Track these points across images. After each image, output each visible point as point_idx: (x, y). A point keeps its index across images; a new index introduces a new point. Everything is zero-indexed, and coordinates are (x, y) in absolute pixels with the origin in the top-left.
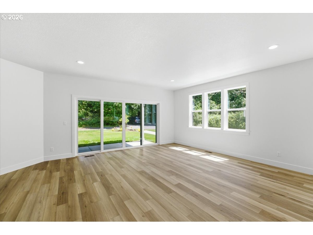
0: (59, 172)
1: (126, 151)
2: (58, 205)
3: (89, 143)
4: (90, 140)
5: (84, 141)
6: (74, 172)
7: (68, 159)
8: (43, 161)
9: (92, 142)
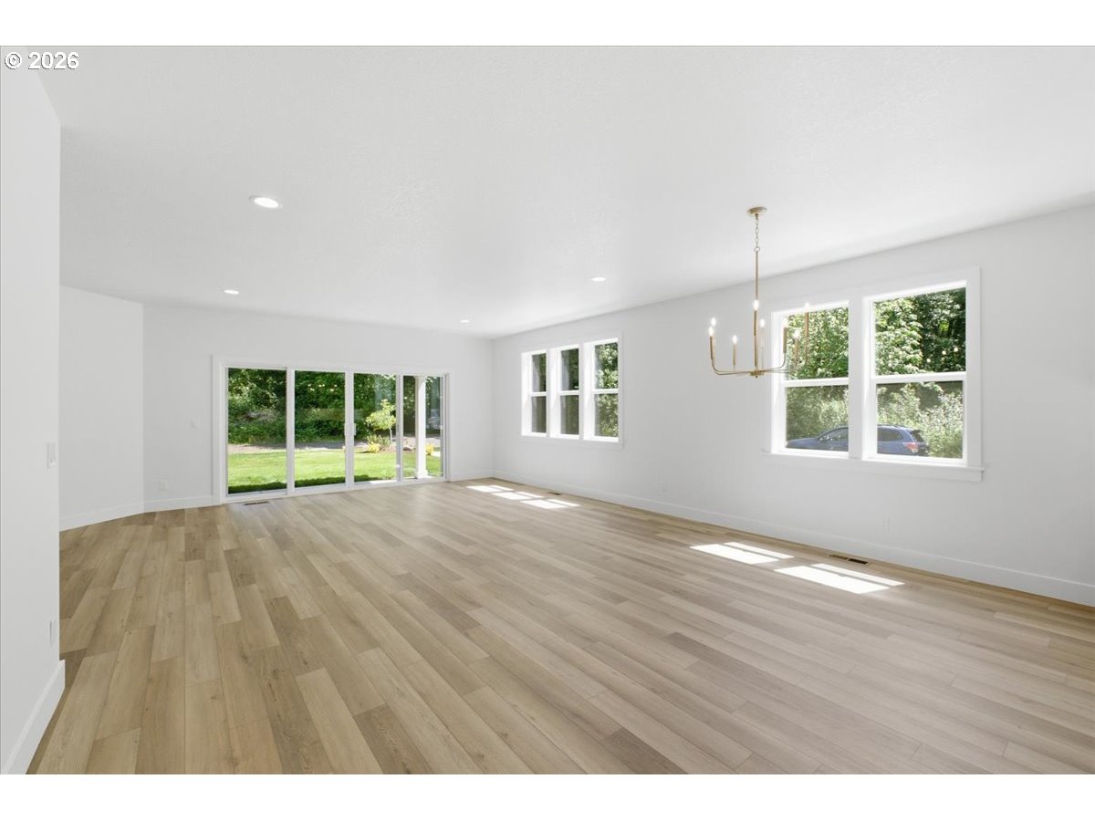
0: (182, 528)
1: (354, 495)
2: (186, 560)
3: (263, 483)
4: (267, 477)
5: (249, 478)
6: (219, 527)
7: (202, 509)
8: (141, 511)
9: (272, 481)
